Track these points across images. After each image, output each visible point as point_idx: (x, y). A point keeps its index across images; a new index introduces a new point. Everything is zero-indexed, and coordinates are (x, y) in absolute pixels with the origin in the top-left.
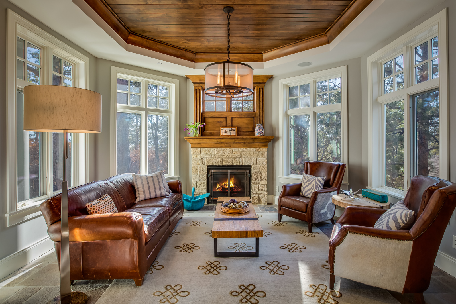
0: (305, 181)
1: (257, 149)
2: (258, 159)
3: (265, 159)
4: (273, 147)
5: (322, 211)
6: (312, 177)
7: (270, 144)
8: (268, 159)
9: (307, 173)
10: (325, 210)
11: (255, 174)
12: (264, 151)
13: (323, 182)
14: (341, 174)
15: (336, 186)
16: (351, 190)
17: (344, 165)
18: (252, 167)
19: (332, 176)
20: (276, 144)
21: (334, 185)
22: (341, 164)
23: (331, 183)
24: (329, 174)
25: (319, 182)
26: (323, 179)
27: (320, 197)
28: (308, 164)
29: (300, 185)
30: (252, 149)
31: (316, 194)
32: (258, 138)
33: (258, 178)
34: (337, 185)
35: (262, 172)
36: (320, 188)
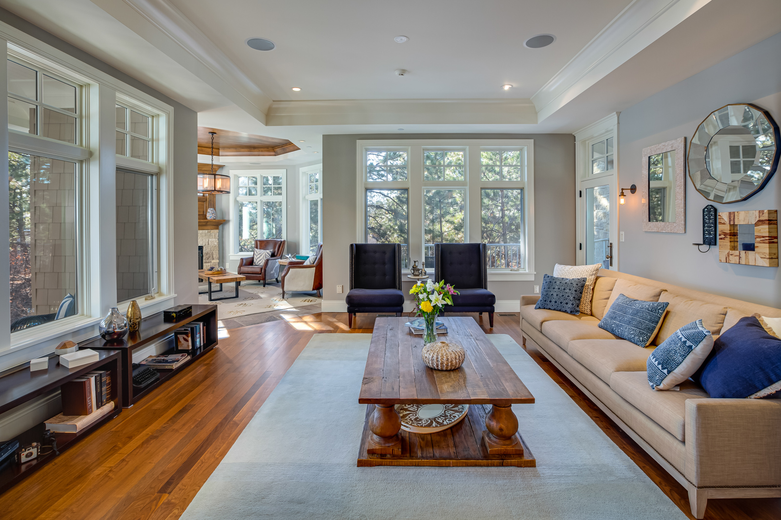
0: (257, 254)
1: (209, 230)
2: (210, 240)
3: (217, 240)
4: (223, 229)
5: (272, 272)
6: (262, 251)
7: (220, 227)
8: (218, 239)
9: (257, 248)
10: (273, 271)
11: (207, 254)
12: (215, 232)
13: (270, 254)
14: (282, 247)
15: (279, 256)
16: (290, 255)
17: (284, 241)
18: (204, 247)
19: (276, 249)
20: (226, 227)
21: (278, 255)
22: (283, 240)
23: (276, 254)
24: (274, 248)
25: (268, 253)
26: (271, 252)
27: (270, 262)
28: (258, 242)
29: (253, 258)
30: (204, 231)
31: (267, 261)
32: (210, 221)
33: (209, 257)
34: (280, 254)
35: (214, 252)
36: (269, 257)
